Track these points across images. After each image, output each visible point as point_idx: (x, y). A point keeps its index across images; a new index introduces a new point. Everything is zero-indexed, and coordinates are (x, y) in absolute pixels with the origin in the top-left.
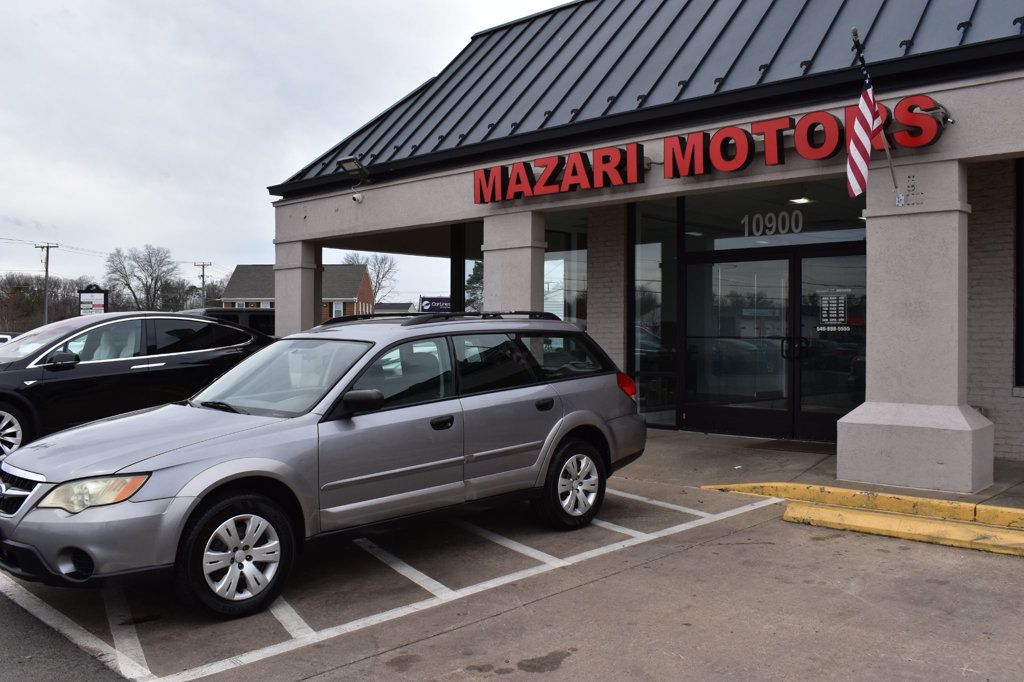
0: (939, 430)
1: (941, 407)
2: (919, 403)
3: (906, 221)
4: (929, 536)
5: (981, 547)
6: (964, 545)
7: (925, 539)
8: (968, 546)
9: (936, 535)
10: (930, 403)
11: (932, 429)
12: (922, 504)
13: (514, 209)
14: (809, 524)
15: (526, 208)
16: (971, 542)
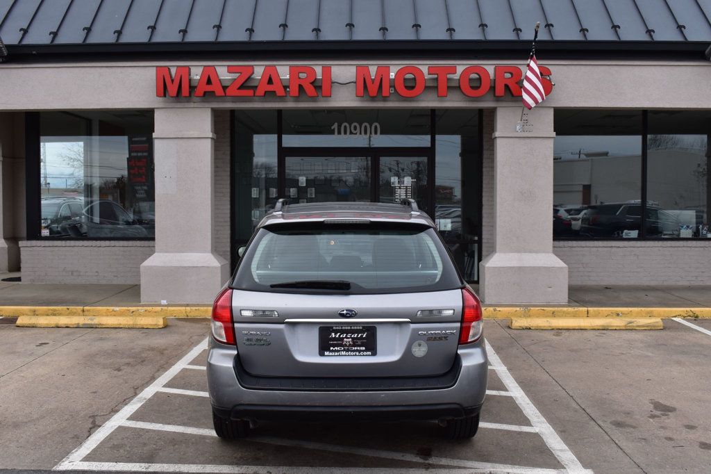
0: (549, 268)
1: (544, 254)
2: (530, 252)
3: (522, 141)
4: (603, 326)
5: (631, 328)
6: (621, 328)
7: (601, 328)
8: (624, 328)
9: (605, 325)
10: (537, 252)
11: (545, 267)
12: (558, 311)
13: (192, 105)
14: (530, 329)
15: (207, 105)
16: (625, 326)
